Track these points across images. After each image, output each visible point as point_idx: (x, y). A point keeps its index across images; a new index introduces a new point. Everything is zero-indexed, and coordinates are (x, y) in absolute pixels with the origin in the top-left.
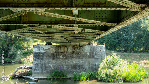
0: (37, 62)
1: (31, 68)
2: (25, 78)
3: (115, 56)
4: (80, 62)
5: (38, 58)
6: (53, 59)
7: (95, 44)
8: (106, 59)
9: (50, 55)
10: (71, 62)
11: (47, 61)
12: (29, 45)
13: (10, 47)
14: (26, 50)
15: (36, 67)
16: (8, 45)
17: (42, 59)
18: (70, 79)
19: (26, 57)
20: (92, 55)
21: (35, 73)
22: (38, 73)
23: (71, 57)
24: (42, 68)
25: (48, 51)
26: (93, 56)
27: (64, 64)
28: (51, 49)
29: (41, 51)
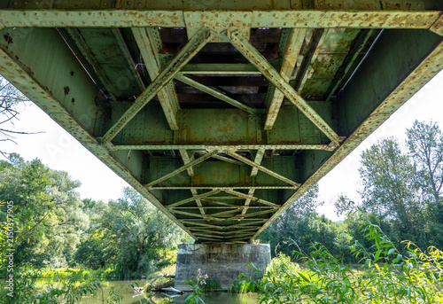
0: (182, 268)
1: (173, 277)
2: (164, 291)
3: (283, 259)
4: (239, 267)
5: (183, 263)
6: (203, 263)
7: (256, 242)
8: (271, 263)
9: (199, 257)
10: (226, 267)
11: (195, 266)
12: (165, 254)
13: (141, 256)
14: (161, 261)
15: (180, 275)
16: (138, 253)
17: (188, 263)
18: (226, 291)
19: (160, 270)
20: (254, 257)
21: (179, 283)
22: (182, 284)
23: (227, 261)
24: (188, 275)
25: (197, 252)
26: (255, 259)
27: (216, 270)
28: (201, 250)
29: (188, 253)
